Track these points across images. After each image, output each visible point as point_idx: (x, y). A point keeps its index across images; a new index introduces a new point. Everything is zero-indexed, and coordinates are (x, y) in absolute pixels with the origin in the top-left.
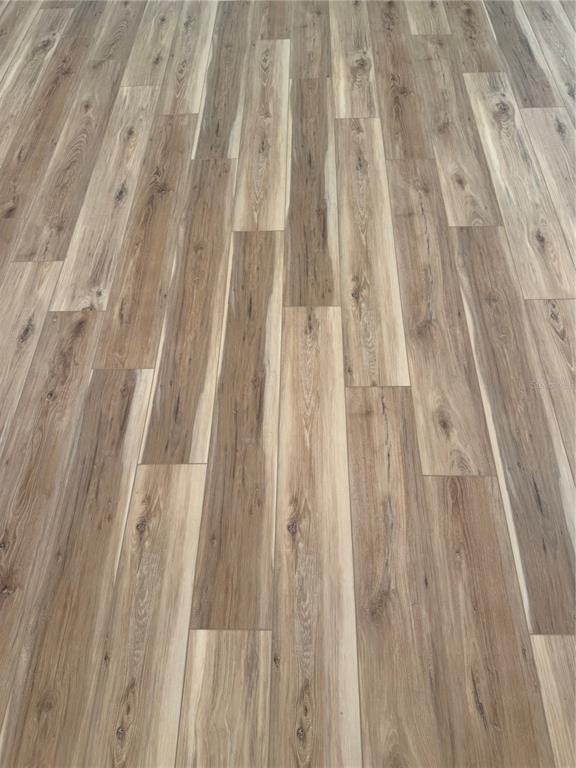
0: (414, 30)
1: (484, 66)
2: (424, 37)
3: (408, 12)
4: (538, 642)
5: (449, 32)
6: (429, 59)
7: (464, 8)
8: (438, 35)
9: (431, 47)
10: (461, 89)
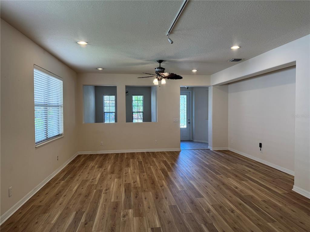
0: (151, 193)
1: (136, 188)
2: (148, 192)
3: (152, 196)
4: (142, 160)
5: (142, 193)
6: (147, 188)
7: (137, 198)
8: (145, 192)
9: (147, 190)
10: (141, 184)
